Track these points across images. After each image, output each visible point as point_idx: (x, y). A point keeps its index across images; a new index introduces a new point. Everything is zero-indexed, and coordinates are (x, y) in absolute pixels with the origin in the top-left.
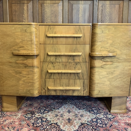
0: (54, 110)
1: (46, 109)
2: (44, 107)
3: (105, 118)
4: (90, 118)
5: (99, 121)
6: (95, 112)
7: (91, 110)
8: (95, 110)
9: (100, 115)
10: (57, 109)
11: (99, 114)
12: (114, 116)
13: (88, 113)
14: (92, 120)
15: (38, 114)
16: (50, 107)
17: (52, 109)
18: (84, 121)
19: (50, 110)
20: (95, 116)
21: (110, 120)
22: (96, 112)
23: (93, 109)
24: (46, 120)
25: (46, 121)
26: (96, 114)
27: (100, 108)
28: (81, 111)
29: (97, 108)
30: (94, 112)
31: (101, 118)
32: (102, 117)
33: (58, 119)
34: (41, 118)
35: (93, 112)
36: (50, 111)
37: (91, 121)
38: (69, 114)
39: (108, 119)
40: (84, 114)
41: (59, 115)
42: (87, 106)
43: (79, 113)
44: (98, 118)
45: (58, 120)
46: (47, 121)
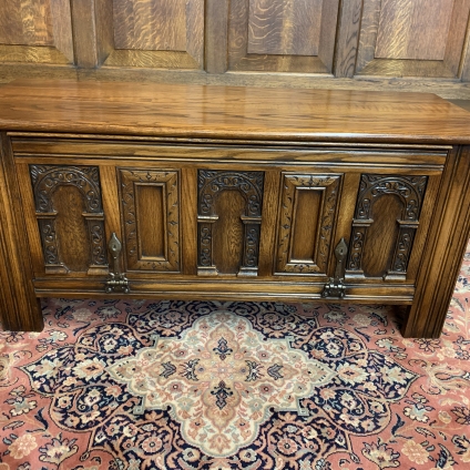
0: (160, 342)
1: (126, 333)
2: (119, 326)
3: (371, 386)
4: (308, 386)
5: (346, 397)
6: (330, 351)
7: (313, 342)
8: (333, 340)
9: (353, 368)
10: (172, 335)
11: (347, 364)
12: (409, 376)
13: (303, 359)
14: (318, 396)
15: (88, 363)
16: (143, 323)
17: (153, 337)
18: (285, 397)
19: (143, 342)
20: (330, 374)
21: (392, 394)
22: (335, 352)
23: (324, 336)
24: (124, 393)
25: (121, 397)
26: (337, 364)
27: (351, 335)
28: (274, 346)
29: (342, 335)
30: (329, 355)
31: (357, 384)
32: (360, 379)
33: (176, 387)
34: (99, 383)
35: (322, 354)
36: (142, 346)
37: (312, 399)
38: (223, 365)
39: (387, 390)
40: (285, 362)
41: (176, 364)
42: (297, 320)
43: (264, 355)
44: (343, 383)
45: (174, 395)
46: (125, 398)
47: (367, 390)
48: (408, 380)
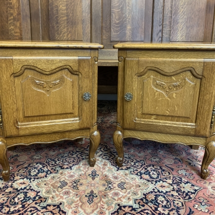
0: (61, 171)
1: (43, 167)
2: (40, 163)
3: (175, 194)
5: (160, 198)
6: (153, 176)
7: (143, 171)
8: (154, 171)
9: (165, 184)
10: (67, 168)
11: (161, 182)
12: (197, 188)
13: (137, 179)
14: (145, 198)
15: (22, 181)
16: (53, 163)
17: (57, 169)
18: (126, 198)
19: (52, 171)
20: (151, 187)
21: (187, 197)
22: (155, 176)
23: (149, 169)
24: (37, 195)
25: (35, 198)
26: (156, 182)
27: (164, 168)
28: (122, 173)
29: (159, 168)
30: (151, 178)
31: (167, 192)
32: (168, 190)
34: (25, 190)
35: (147, 177)
36: (51, 173)
37: (142, 199)
38: (93, 182)
39: (184, 195)
40: (127, 181)
41: (68, 182)
42: (135, 161)
43: (116, 178)
44: (159, 191)
45: (65, 197)
46: (37, 198)
47: (172, 195)
48: (196, 190)
